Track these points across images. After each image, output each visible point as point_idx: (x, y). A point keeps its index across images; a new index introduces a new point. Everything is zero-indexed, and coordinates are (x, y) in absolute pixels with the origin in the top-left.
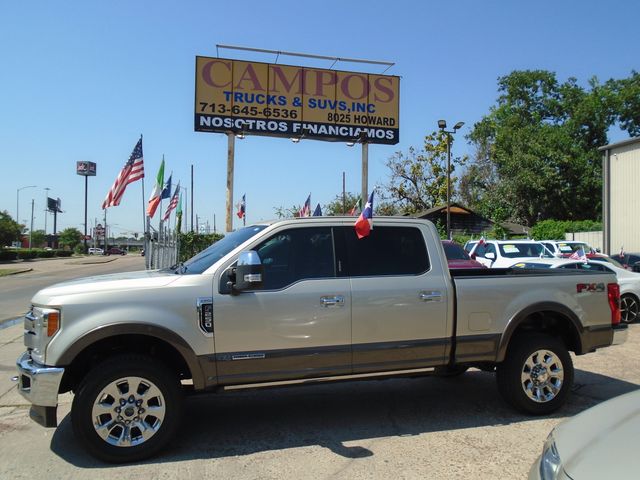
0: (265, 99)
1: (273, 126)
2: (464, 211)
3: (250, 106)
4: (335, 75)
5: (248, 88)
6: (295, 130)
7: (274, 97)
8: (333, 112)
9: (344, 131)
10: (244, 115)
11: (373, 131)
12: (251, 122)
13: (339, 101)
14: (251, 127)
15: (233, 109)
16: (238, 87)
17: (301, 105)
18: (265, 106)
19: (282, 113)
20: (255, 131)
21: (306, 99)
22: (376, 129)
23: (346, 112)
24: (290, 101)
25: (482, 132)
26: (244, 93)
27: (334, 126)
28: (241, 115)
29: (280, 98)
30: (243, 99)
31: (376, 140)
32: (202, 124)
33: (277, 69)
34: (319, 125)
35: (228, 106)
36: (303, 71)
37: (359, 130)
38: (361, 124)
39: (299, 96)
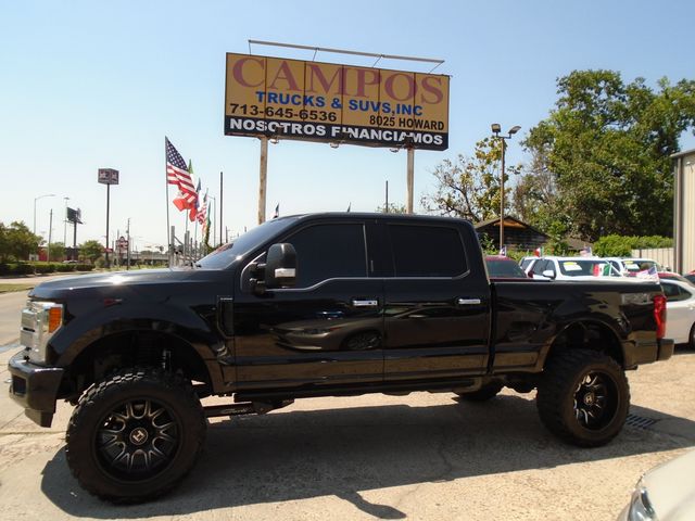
0: (301, 100)
1: (309, 129)
2: (517, 224)
3: (284, 107)
4: (378, 74)
5: (282, 88)
6: (334, 135)
7: (311, 97)
8: (376, 114)
9: (388, 136)
10: (278, 117)
11: (419, 135)
12: (286, 125)
13: (382, 102)
14: (286, 131)
15: (266, 111)
16: (272, 87)
17: (340, 107)
18: (301, 107)
19: (320, 116)
20: (290, 135)
21: (346, 100)
22: (423, 133)
23: (389, 115)
24: (328, 101)
25: (539, 138)
26: (278, 93)
27: (377, 130)
28: (274, 117)
29: (317, 99)
30: (278, 99)
31: (423, 146)
32: (232, 127)
33: (315, 67)
34: (360, 129)
35: (261, 108)
36: (343, 70)
37: (404, 134)
38: (407, 128)
39: (339, 97)
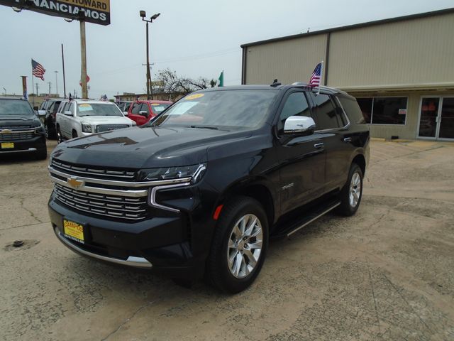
6: (17, 1)
9: (64, 8)
11: (89, 11)
22: (92, 10)
27: (55, 2)
31: (91, 20)
37: (76, 8)
38: (79, 4)
